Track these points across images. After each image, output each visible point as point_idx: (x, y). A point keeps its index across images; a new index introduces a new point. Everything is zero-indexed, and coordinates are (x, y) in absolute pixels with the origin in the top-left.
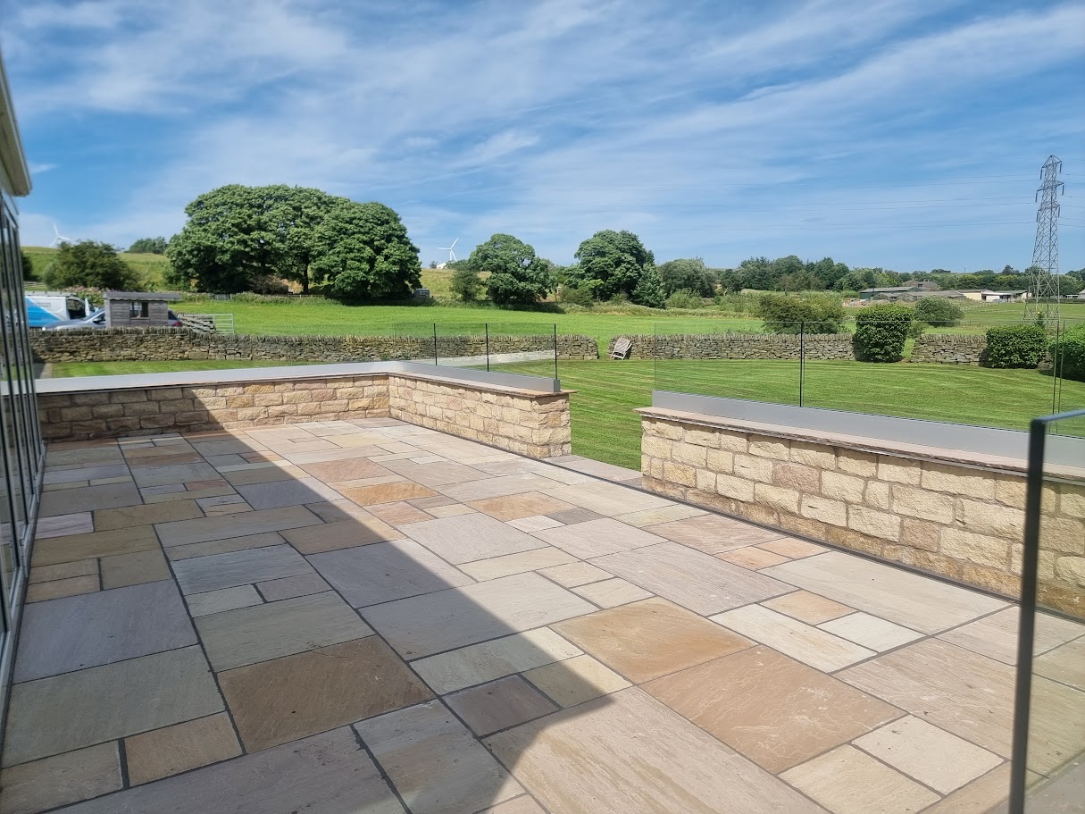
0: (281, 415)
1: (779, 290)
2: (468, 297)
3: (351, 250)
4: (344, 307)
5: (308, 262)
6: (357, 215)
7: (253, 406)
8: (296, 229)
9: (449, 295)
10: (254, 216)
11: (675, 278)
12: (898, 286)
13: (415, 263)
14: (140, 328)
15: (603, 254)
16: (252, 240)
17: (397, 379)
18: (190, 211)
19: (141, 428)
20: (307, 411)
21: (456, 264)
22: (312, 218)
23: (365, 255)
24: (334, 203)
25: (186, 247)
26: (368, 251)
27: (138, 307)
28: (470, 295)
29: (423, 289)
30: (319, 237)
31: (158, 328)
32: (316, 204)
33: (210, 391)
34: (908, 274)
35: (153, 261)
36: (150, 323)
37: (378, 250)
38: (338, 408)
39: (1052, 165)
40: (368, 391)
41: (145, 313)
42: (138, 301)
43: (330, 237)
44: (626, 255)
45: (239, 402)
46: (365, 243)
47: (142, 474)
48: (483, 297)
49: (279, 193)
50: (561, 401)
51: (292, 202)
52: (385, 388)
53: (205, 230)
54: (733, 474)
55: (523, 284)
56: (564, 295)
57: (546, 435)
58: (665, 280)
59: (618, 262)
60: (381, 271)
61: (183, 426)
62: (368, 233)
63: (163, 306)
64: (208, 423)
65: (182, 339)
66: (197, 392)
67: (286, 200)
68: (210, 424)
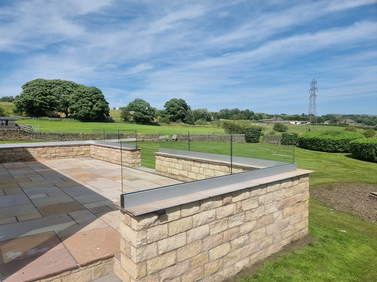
0: (55, 157)
1: (232, 119)
2: (126, 120)
3: (84, 103)
4: (81, 123)
5: (68, 106)
6: (86, 91)
7: (46, 154)
8: (64, 95)
9: (119, 119)
10: (48, 90)
11: (198, 115)
12: (270, 119)
13: (107, 108)
14: (5, 129)
15: (173, 106)
16: (47, 98)
17: (93, 146)
18: (23, 87)
19: (10, 160)
20: (64, 155)
21: (123, 108)
22: (70, 92)
23: (89, 104)
24: (78, 86)
25: (21, 100)
26: (90, 103)
27: (4, 122)
28: (127, 119)
29: (110, 117)
30: (72, 98)
31: (11, 129)
32: (71, 87)
33: (32, 149)
34: (273, 115)
35: (8, 105)
36: (8, 128)
37: (94, 103)
38: (74, 155)
39: (314, 82)
40: (83, 149)
41: (7, 124)
42: (4, 120)
43: (76, 98)
44: (181, 107)
45: (42, 152)
46: (89, 100)
47: (12, 172)
48: (132, 120)
49: (58, 82)
50: (138, 151)
51: (63, 86)
52: (89, 148)
53: (29, 94)
54: (175, 168)
55: (146, 116)
56: (160, 120)
57: (134, 161)
58: (194, 116)
59: (179, 109)
60: (95, 110)
61: (23, 160)
62: (90, 97)
63: (13, 122)
64: (31, 159)
65: (20, 133)
66: (28, 149)
67: (60, 85)
68: (32, 159)
